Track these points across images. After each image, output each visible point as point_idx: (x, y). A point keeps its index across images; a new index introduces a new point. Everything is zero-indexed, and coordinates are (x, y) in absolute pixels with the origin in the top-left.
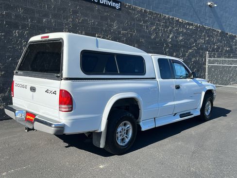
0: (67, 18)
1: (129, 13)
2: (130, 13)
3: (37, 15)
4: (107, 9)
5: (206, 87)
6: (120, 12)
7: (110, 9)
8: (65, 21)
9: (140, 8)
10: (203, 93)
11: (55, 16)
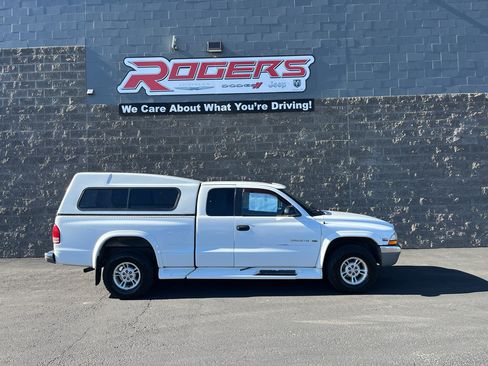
0: (219, 139)
1: (331, 112)
2: (334, 110)
3: (181, 144)
4: (285, 115)
5: (338, 232)
6: (313, 114)
7: (289, 114)
8: (217, 144)
9: (358, 99)
10: (326, 243)
11: (203, 140)
